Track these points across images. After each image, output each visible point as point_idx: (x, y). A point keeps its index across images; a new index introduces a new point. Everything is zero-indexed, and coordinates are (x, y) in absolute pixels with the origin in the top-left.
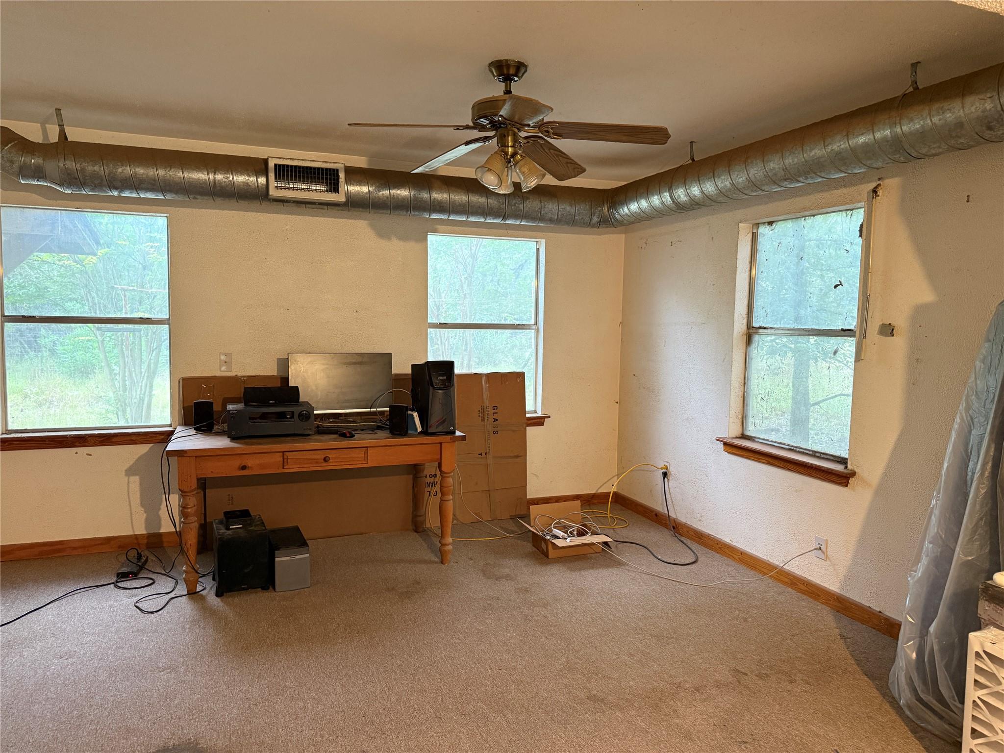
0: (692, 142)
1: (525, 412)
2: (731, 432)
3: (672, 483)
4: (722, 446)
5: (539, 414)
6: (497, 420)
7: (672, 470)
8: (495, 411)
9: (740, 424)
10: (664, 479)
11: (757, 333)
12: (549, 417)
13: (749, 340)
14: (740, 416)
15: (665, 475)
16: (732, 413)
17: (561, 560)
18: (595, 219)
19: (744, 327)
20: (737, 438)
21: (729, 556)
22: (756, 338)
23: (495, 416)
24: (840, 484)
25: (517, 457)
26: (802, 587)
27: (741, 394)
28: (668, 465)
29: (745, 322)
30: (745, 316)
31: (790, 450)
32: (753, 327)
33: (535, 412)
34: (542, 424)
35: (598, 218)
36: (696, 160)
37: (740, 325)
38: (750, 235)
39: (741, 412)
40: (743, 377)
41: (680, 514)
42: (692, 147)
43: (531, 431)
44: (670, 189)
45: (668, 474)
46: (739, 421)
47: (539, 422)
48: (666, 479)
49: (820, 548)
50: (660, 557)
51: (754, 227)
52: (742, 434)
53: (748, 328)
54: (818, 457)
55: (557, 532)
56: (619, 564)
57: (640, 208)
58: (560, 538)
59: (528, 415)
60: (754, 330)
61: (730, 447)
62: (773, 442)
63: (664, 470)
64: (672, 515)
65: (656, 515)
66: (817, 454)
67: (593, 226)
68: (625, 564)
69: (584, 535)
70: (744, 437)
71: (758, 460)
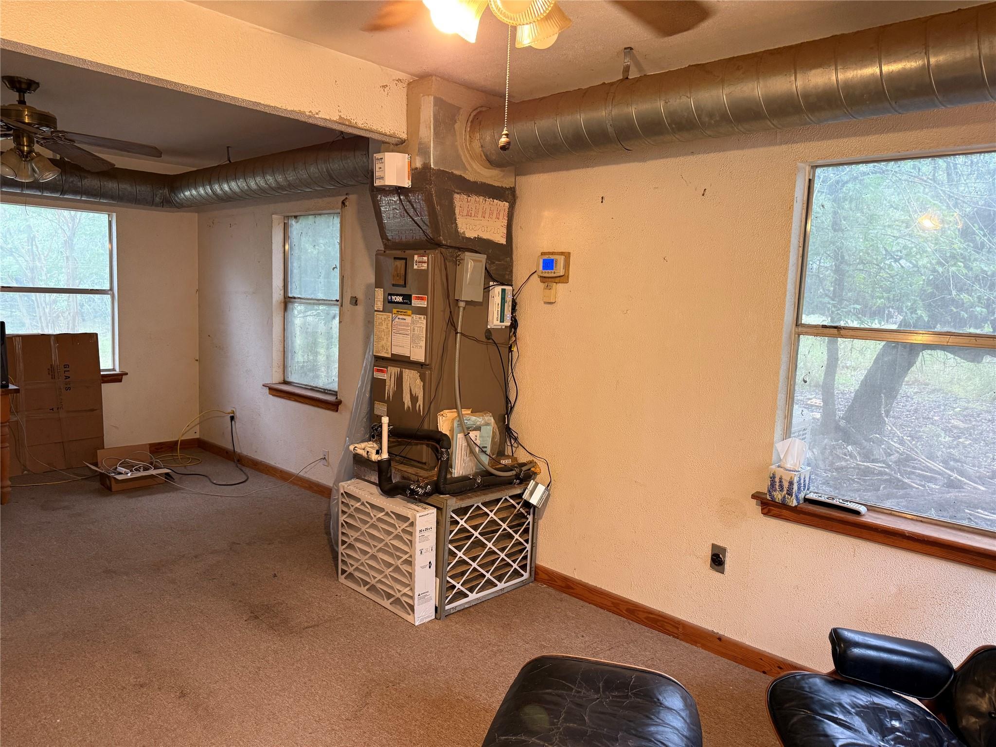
0: (228, 147)
1: (100, 370)
2: (275, 378)
3: (237, 425)
4: (268, 390)
5: (118, 371)
6: (69, 377)
7: (238, 415)
8: (66, 369)
9: (282, 372)
10: (231, 422)
11: (290, 302)
12: (127, 374)
13: (285, 309)
14: (282, 367)
15: (232, 418)
16: (275, 364)
17: (123, 492)
18: (157, 199)
19: (282, 297)
20: (280, 383)
21: (273, 475)
22: (290, 306)
23: (67, 374)
24: (333, 410)
25: (93, 410)
26: (315, 488)
27: (282, 349)
28: (233, 409)
29: (282, 292)
30: (282, 288)
31: (311, 389)
32: (289, 297)
33: (114, 370)
34: (120, 381)
35: (161, 199)
36: (232, 162)
37: (277, 295)
38: (282, 225)
39: (282, 363)
40: (283, 336)
41: (243, 449)
42: (228, 151)
43: (106, 388)
44: (210, 184)
45: (235, 417)
46: (281, 370)
47: (116, 378)
48: (233, 422)
49: (325, 458)
50: (215, 482)
51: (286, 219)
52: (284, 380)
53: (285, 298)
54: (327, 393)
55: (121, 469)
56: (176, 489)
57: (191, 195)
58: (122, 474)
59: (102, 373)
60: (288, 300)
61: (275, 391)
62: (301, 384)
63: (232, 415)
64: (238, 450)
65: (227, 452)
66: (326, 391)
67: (157, 205)
68: (183, 489)
69: (147, 470)
70: (285, 382)
71: (289, 399)
